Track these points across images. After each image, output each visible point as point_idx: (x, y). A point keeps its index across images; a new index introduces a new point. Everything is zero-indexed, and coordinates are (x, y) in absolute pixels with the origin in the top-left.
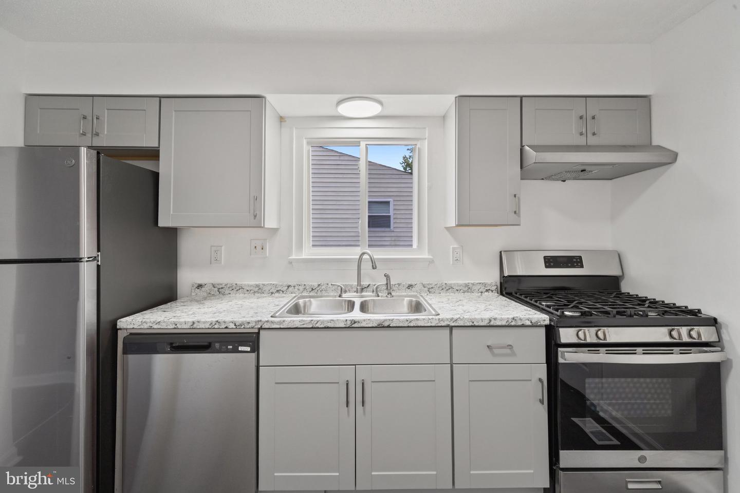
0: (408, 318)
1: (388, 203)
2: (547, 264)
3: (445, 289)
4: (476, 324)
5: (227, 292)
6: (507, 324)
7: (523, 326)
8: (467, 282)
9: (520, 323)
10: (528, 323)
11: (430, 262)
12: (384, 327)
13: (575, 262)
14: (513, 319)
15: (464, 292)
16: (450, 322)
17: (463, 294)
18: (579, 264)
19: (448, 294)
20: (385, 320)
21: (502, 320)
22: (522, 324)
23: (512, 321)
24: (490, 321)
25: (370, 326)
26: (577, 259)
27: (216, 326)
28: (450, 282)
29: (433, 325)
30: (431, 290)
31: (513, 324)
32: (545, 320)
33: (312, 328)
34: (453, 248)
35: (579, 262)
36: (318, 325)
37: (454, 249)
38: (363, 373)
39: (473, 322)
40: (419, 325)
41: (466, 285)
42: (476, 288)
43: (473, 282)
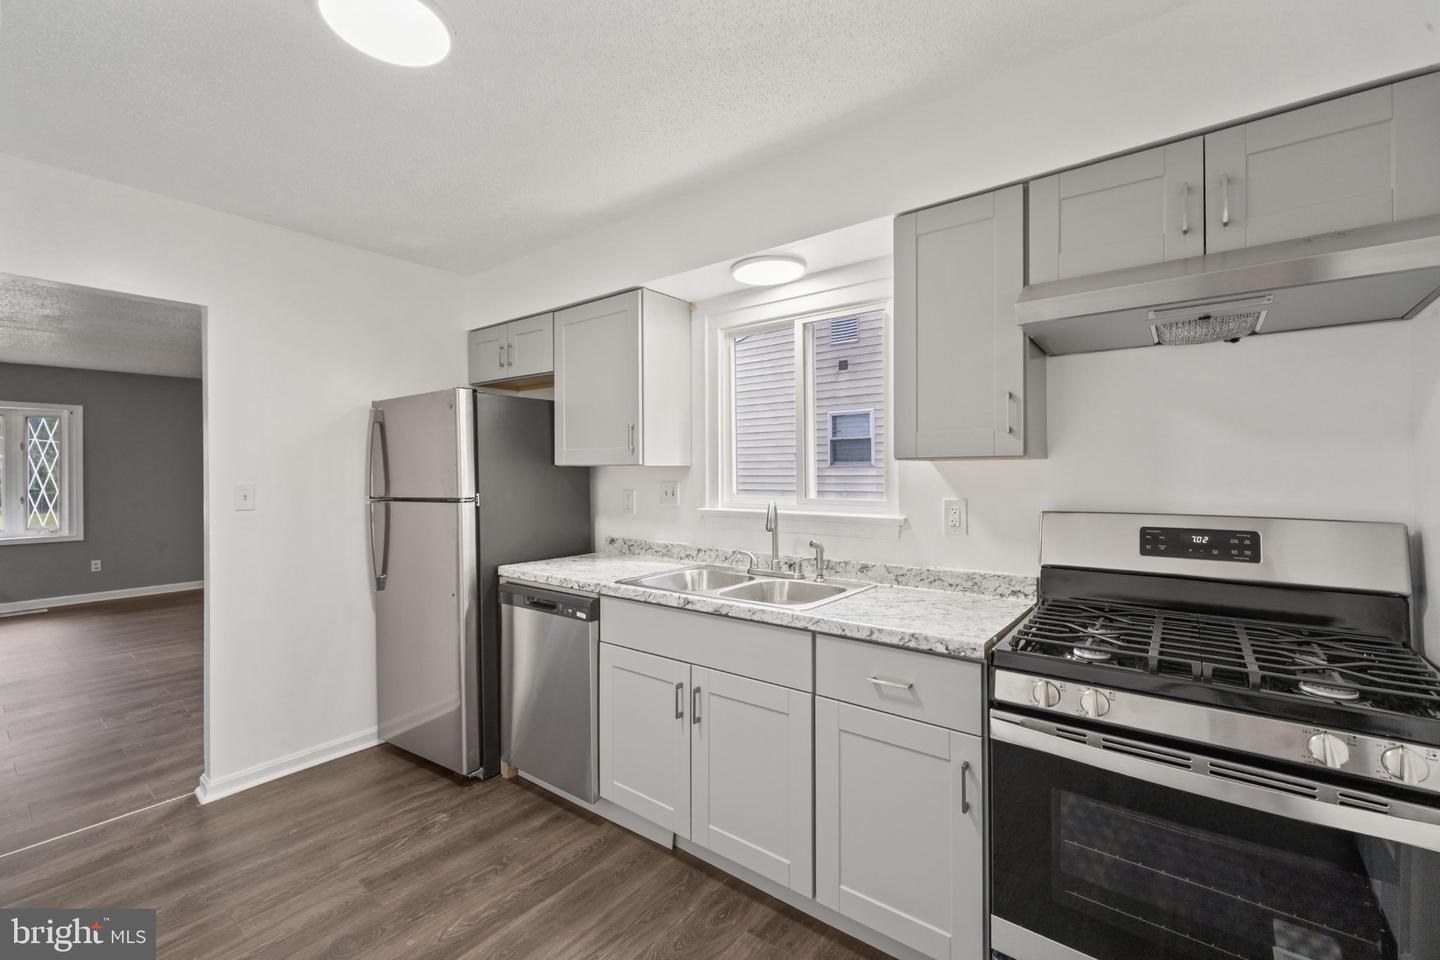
0: (750, 606)
1: (866, 415)
2: (1148, 547)
3: (927, 581)
4: (849, 634)
5: (636, 552)
6: (901, 644)
7: (930, 652)
8: (972, 571)
9: (924, 646)
10: (941, 649)
11: (901, 526)
12: (721, 615)
13: (1235, 547)
14: (913, 635)
15: (965, 590)
16: (808, 623)
17: (961, 593)
18: (1248, 553)
19: (932, 590)
20: (723, 605)
21: (892, 633)
22: (928, 647)
23: (910, 640)
24: (872, 632)
25: (705, 610)
26: (1241, 540)
27: (564, 585)
28: (939, 568)
29: (784, 623)
30: (900, 579)
31: (912, 644)
32: (975, 649)
33: (645, 602)
34: (946, 501)
35: (1247, 547)
36: (650, 600)
37: (948, 504)
38: (701, 678)
39: (844, 630)
40: (766, 620)
41: (970, 577)
42: (991, 584)
43: (982, 572)
